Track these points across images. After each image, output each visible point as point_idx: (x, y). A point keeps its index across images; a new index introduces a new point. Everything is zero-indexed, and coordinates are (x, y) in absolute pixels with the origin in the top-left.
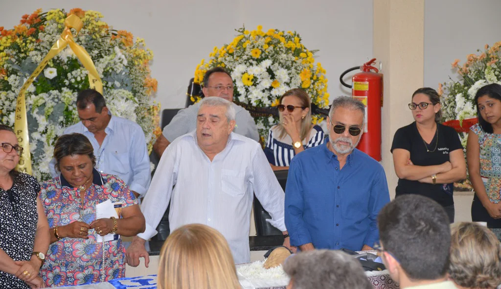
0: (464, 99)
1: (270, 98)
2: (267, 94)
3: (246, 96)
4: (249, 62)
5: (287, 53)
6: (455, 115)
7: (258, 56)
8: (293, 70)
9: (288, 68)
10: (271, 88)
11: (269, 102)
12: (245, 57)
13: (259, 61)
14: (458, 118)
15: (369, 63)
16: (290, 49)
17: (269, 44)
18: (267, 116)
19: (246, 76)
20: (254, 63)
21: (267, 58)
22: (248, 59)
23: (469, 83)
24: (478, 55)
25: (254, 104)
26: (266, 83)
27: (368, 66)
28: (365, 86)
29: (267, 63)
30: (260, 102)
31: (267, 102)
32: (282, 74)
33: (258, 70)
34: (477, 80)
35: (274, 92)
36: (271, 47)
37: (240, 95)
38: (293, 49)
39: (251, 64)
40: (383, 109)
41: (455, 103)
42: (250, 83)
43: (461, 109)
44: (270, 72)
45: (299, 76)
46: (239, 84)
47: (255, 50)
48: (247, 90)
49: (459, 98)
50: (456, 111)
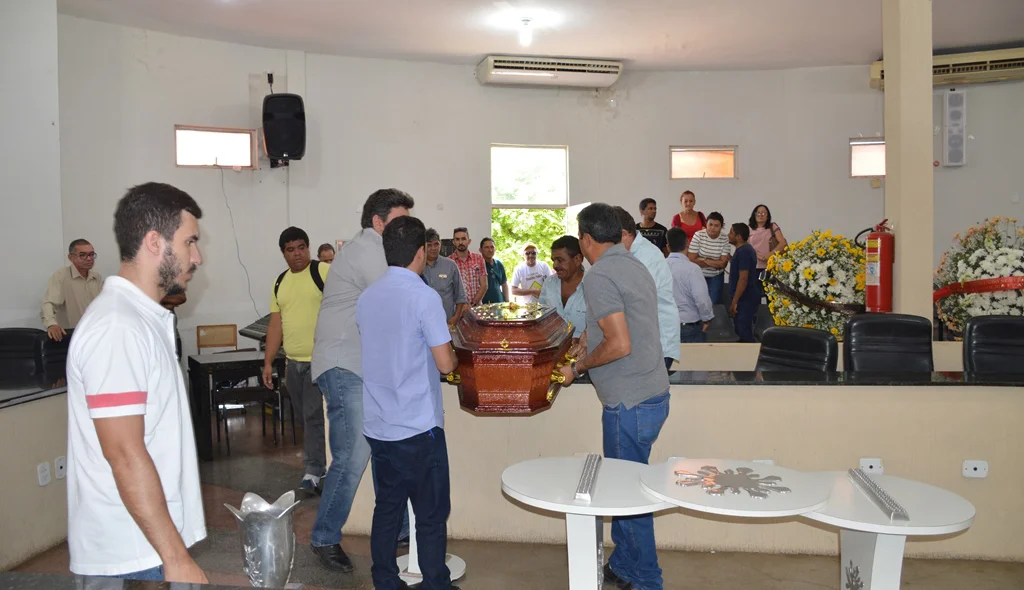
0: (965, 265)
1: (825, 293)
2: (823, 289)
3: (806, 288)
4: (815, 259)
5: (848, 257)
6: (956, 278)
7: (821, 256)
8: (851, 273)
9: (847, 270)
10: (828, 285)
11: (824, 297)
12: (810, 254)
13: (823, 260)
14: (960, 281)
15: (881, 224)
16: (853, 255)
17: (835, 247)
18: (821, 309)
19: (808, 270)
20: (819, 261)
21: (830, 258)
22: (812, 257)
23: (970, 251)
24: (979, 227)
25: (811, 296)
26: (825, 280)
27: (882, 226)
28: (878, 243)
29: (829, 263)
30: (816, 295)
31: (822, 296)
32: (840, 274)
33: (820, 268)
34: (977, 249)
35: (830, 289)
36: (836, 250)
37: (800, 286)
38: (856, 255)
39: (815, 262)
40: (895, 266)
41: (957, 269)
42: (810, 277)
43: (963, 273)
44: (830, 270)
45: (854, 279)
46: (801, 277)
47: (820, 250)
48: (807, 283)
49: (961, 263)
50: (958, 275)
